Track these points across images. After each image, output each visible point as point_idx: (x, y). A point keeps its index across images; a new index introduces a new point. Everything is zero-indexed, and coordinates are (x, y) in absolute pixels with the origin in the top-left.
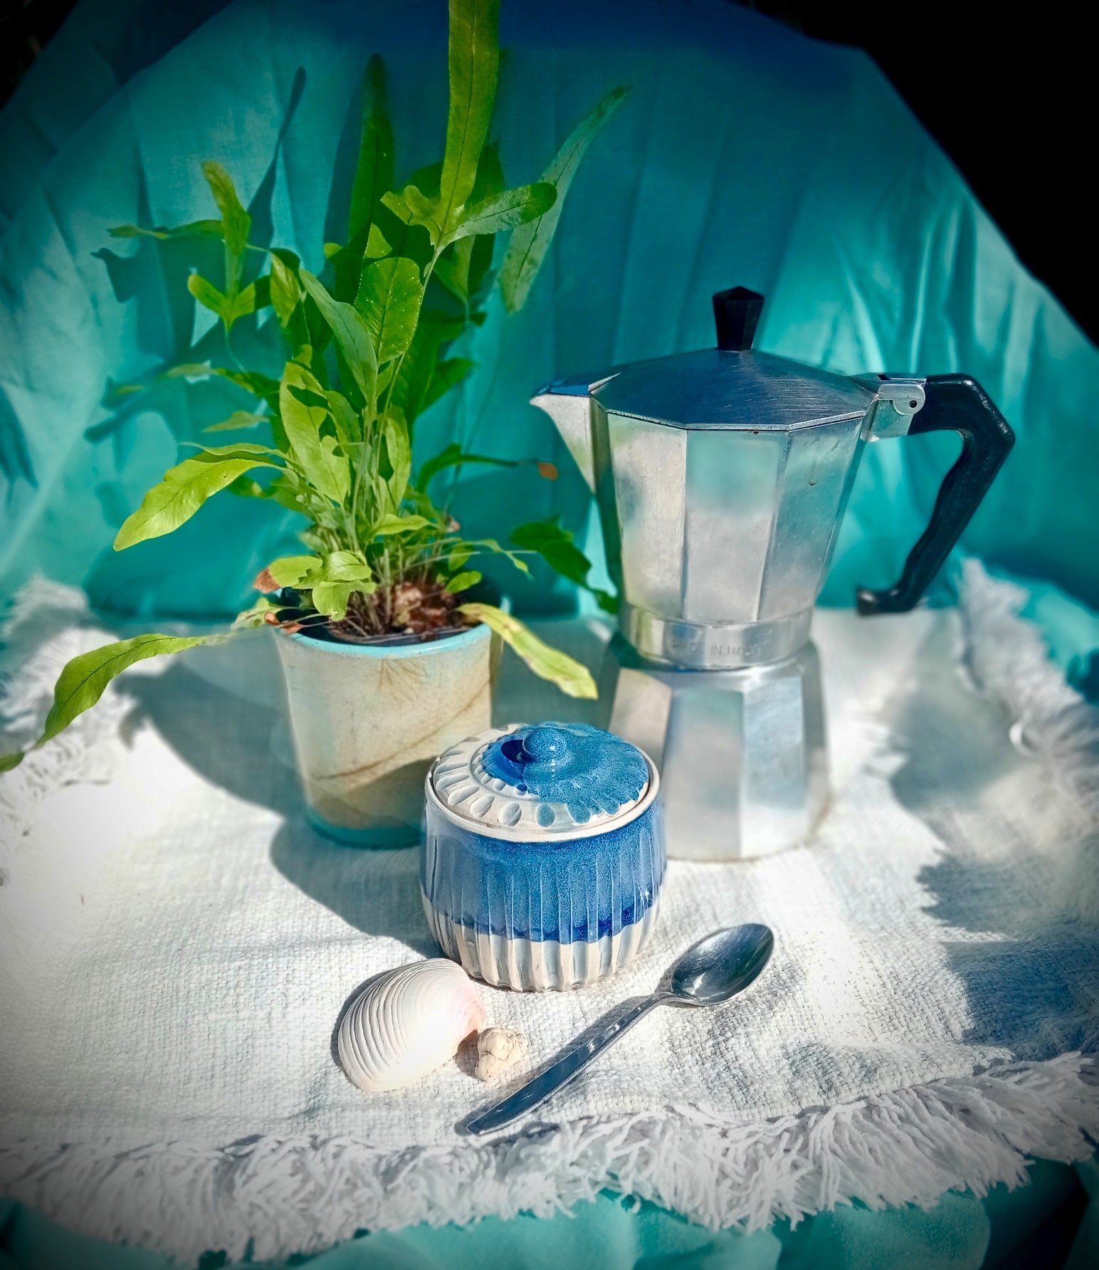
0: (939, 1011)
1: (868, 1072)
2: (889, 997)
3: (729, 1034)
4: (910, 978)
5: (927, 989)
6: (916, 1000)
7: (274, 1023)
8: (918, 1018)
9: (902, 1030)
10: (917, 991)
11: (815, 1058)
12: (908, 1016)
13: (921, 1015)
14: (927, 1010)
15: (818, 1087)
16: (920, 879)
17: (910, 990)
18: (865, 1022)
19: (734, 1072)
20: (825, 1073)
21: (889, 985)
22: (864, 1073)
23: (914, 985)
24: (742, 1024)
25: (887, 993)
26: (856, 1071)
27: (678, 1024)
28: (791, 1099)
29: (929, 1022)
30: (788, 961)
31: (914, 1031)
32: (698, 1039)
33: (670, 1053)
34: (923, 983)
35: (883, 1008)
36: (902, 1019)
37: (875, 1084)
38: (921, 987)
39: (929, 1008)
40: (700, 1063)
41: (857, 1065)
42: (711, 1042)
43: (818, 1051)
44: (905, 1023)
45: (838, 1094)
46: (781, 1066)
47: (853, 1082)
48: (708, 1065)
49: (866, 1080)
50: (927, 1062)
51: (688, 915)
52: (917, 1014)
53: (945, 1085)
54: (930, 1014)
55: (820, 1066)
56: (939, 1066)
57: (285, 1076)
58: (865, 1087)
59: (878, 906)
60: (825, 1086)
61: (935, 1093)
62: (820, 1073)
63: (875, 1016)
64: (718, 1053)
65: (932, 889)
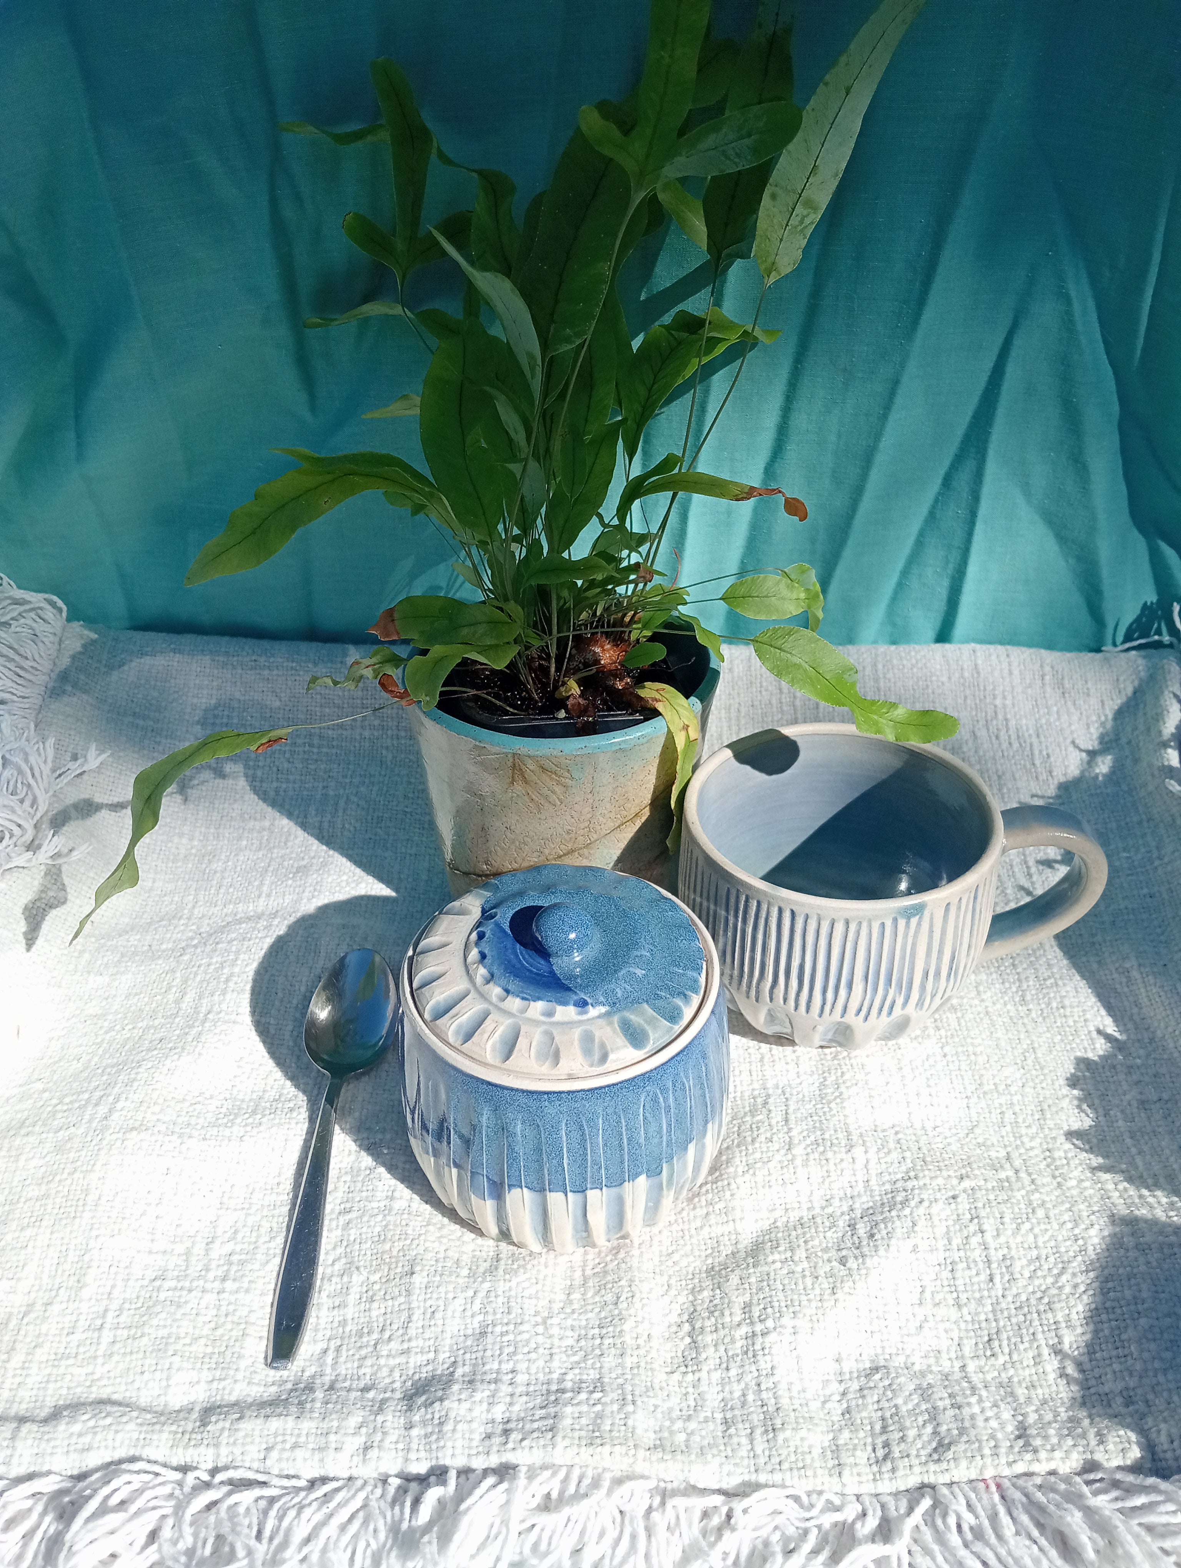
0: (1056, 1340)
1: (940, 1444)
2: (994, 1299)
3: (770, 1323)
4: (1027, 1274)
5: (1046, 1300)
6: (1029, 1317)
7: (193, 1260)
8: (1027, 1345)
9: (1002, 1359)
10: (1033, 1301)
11: (876, 1398)
12: (1013, 1340)
13: (1031, 1342)
14: (1040, 1336)
15: (870, 1448)
16: (1073, 1082)
17: (1024, 1298)
18: (955, 1334)
19: (764, 1395)
20: (884, 1429)
21: (997, 1279)
22: (934, 1445)
23: (1031, 1289)
24: (791, 1310)
25: (993, 1293)
26: (925, 1438)
27: (706, 1294)
28: (830, 1464)
29: (1039, 1355)
30: (871, 1204)
31: (1018, 1365)
32: (727, 1319)
33: (688, 1340)
34: (1043, 1288)
35: (983, 1317)
36: (1005, 1343)
37: (944, 1465)
38: (1039, 1295)
39: (1043, 1332)
40: (724, 1366)
41: (929, 1429)
42: (744, 1330)
43: (881, 1384)
44: (1006, 1350)
45: (893, 1470)
46: (828, 1392)
47: (918, 1456)
48: (733, 1372)
49: (935, 1456)
50: (1021, 1442)
51: (753, 1112)
52: (1026, 1339)
53: (1040, 1487)
54: (1043, 1342)
55: (880, 1413)
56: (1035, 1451)
57: (191, 1331)
58: (932, 1467)
59: (1009, 1116)
60: (880, 1453)
61: (1024, 1499)
62: (878, 1427)
63: (970, 1327)
64: (750, 1354)
65: (1087, 1099)
